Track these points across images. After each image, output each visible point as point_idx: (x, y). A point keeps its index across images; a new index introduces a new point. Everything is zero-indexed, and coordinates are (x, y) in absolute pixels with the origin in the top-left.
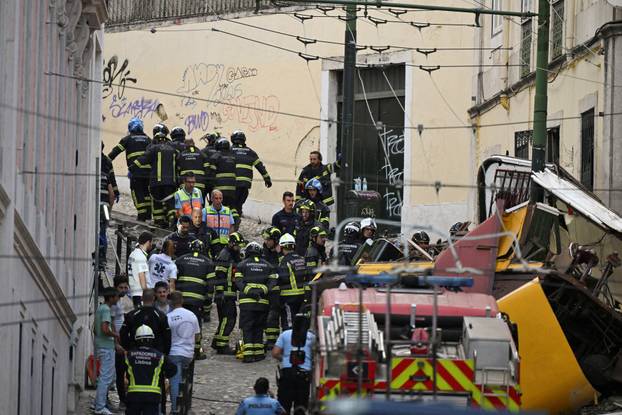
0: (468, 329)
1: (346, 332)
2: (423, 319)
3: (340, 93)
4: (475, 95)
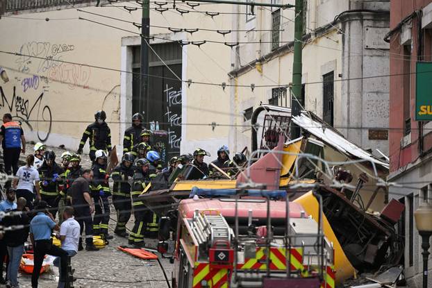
0: (293, 226)
1: (212, 229)
2: (257, 220)
3: (134, 62)
4: (234, 62)
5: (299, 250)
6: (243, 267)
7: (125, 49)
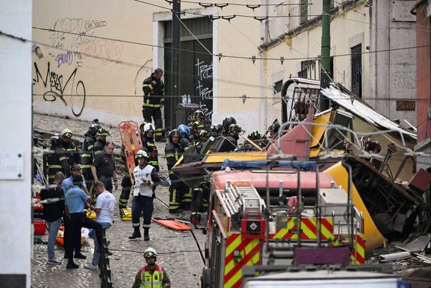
0: (323, 196)
1: (244, 201)
2: (288, 190)
3: (166, 37)
4: (264, 36)
5: (329, 220)
6: (275, 237)
7: (156, 25)
